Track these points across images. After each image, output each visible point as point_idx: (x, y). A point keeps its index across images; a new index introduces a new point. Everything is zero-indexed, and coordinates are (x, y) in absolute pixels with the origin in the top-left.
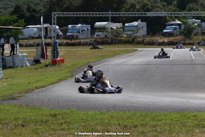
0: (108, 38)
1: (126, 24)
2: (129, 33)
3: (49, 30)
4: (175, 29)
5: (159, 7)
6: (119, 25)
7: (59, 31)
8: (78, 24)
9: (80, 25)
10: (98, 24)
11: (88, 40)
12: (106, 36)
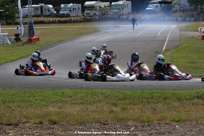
1: (113, 3)
2: (115, 11)
3: (44, 9)
4: (157, 7)
6: (107, 4)
7: (53, 10)
8: (69, 4)
11: (79, 18)
12: (95, 14)
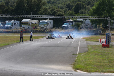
0: (30, 29)
1: (41, 21)
2: (42, 26)
4: (70, 24)
5: (61, 11)
6: (37, 21)
7: (1, 24)
8: (12, 20)
9: (13, 21)
10: (24, 20)
11: (18, 30)
12: (28, 27)
